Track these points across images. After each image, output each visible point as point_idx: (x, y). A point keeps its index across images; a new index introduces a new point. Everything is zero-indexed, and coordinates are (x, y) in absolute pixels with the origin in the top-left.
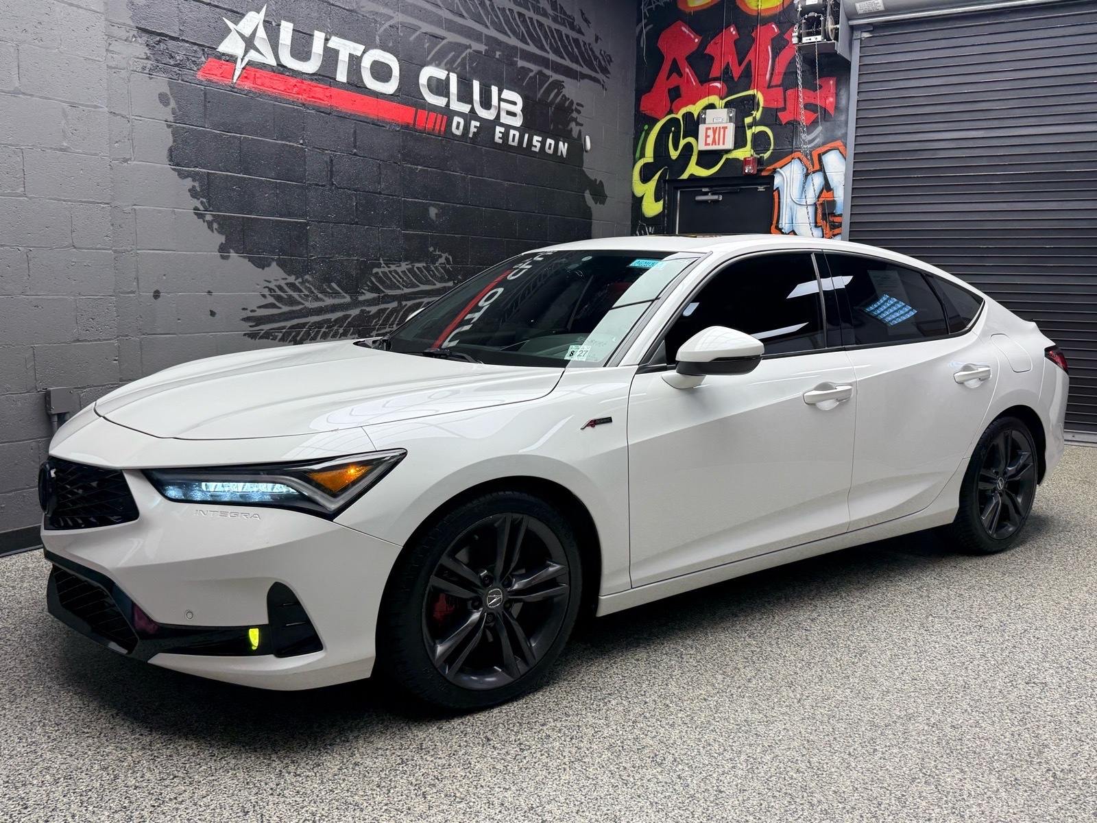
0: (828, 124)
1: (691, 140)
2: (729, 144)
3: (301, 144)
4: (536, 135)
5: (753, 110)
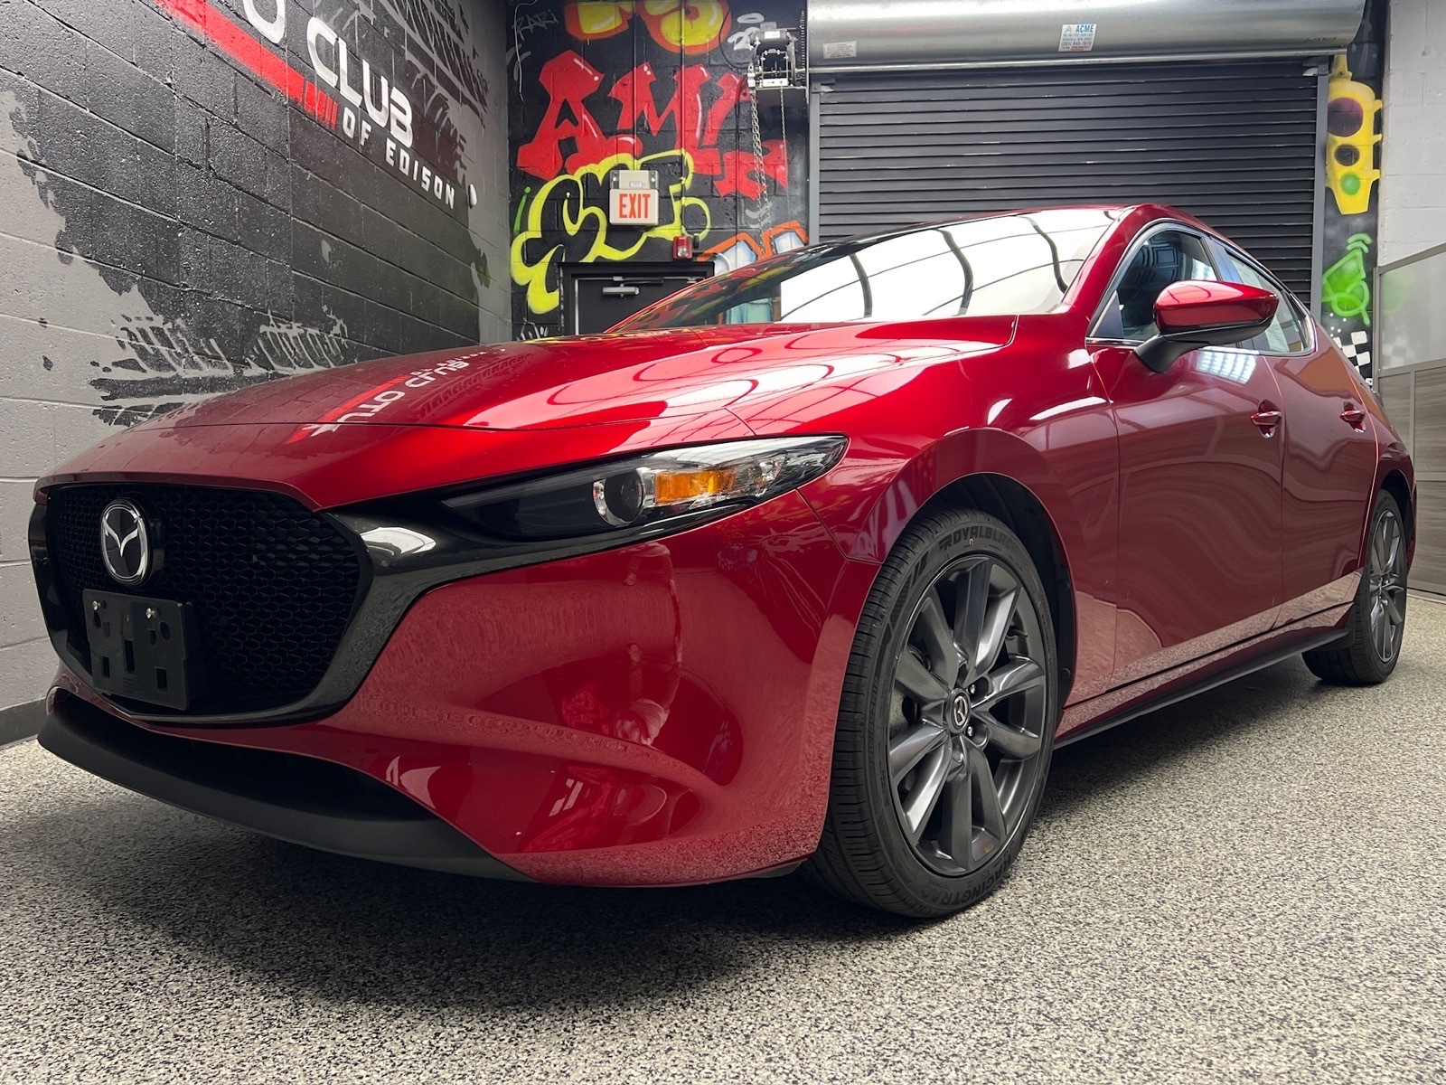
0: (779, 200)
1: (596, 210)
2: (653, 218)
3: (169, 85)
4: (425, 166)
5: (681, 175)
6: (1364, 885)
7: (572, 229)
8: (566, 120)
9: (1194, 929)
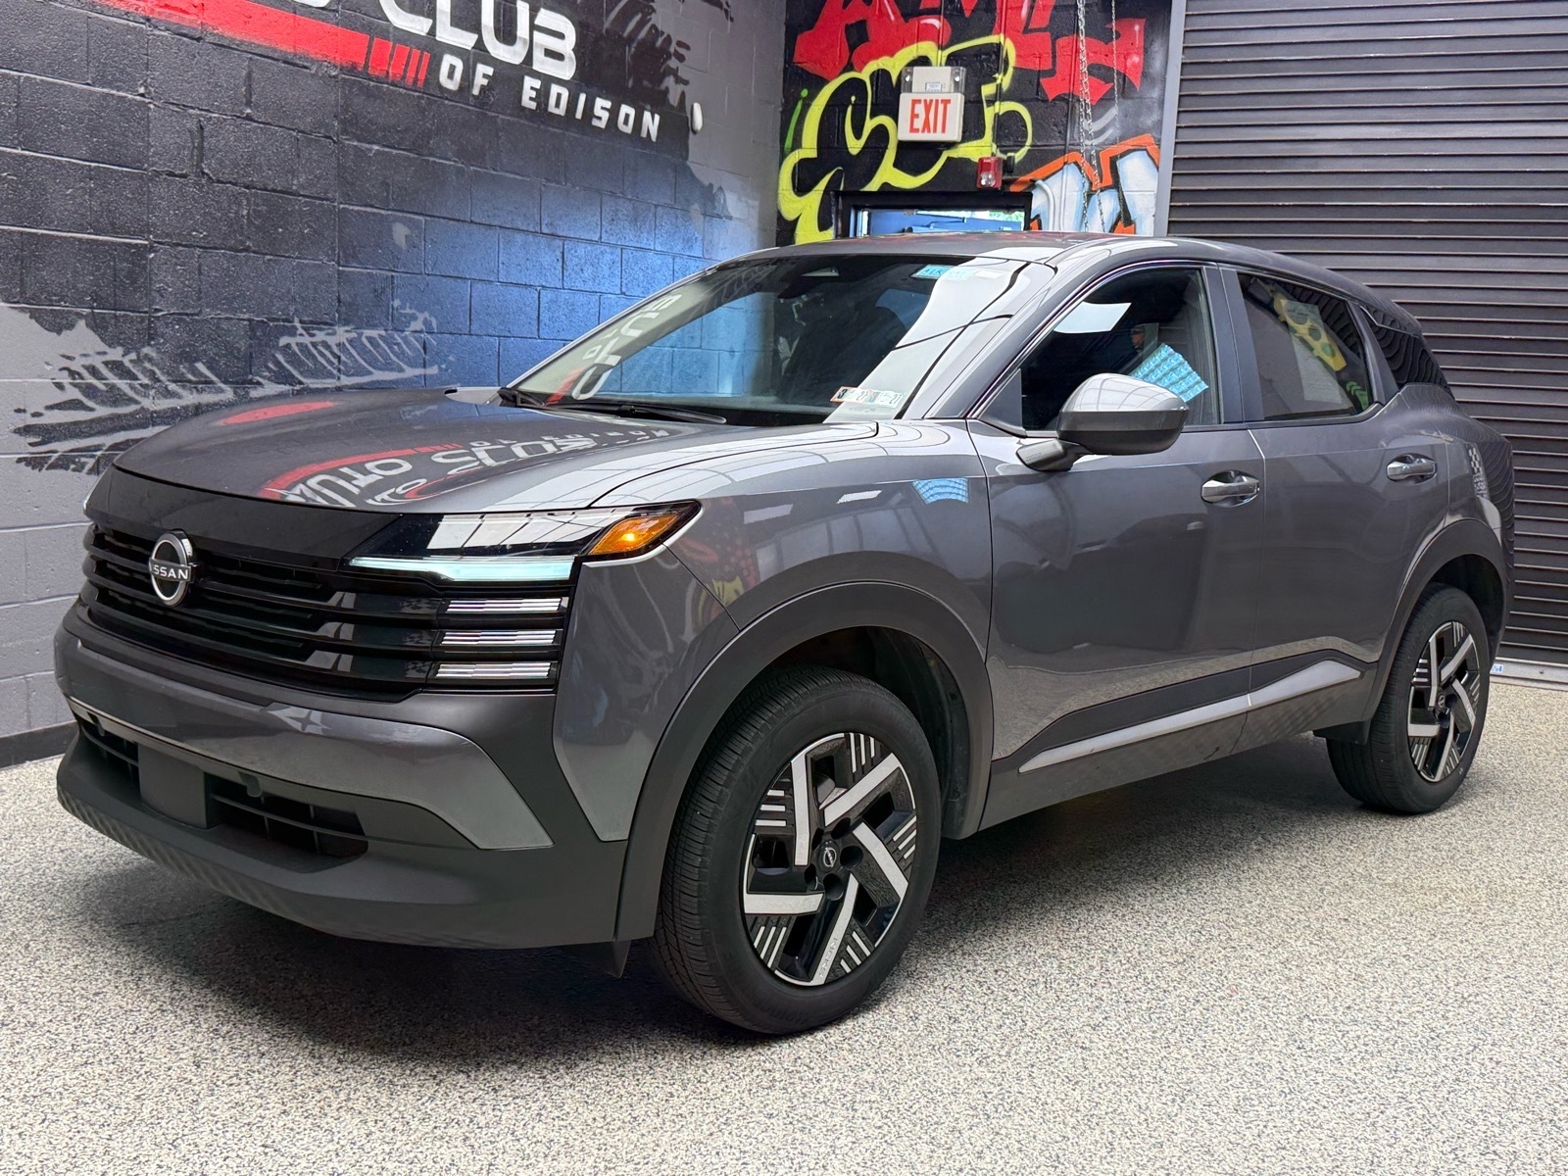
0: (1129, 102)
1: (884, 120)
2: (954, 132)
3: (142, 95)
4: (600, 97)
5: (997, 71)
7: (854, 146)
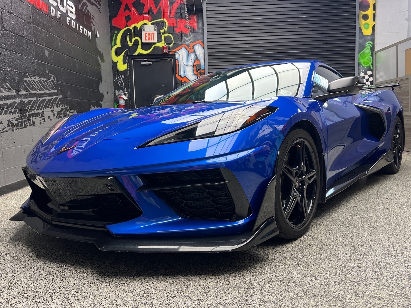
0: (195, 33)
1: (138, 38)
2: (156, 40)
4: (81, 25)
5: (164, 27)
6: (366, 248)
7: (130, 44)
8: (127, 10)
9: (312, 266)
